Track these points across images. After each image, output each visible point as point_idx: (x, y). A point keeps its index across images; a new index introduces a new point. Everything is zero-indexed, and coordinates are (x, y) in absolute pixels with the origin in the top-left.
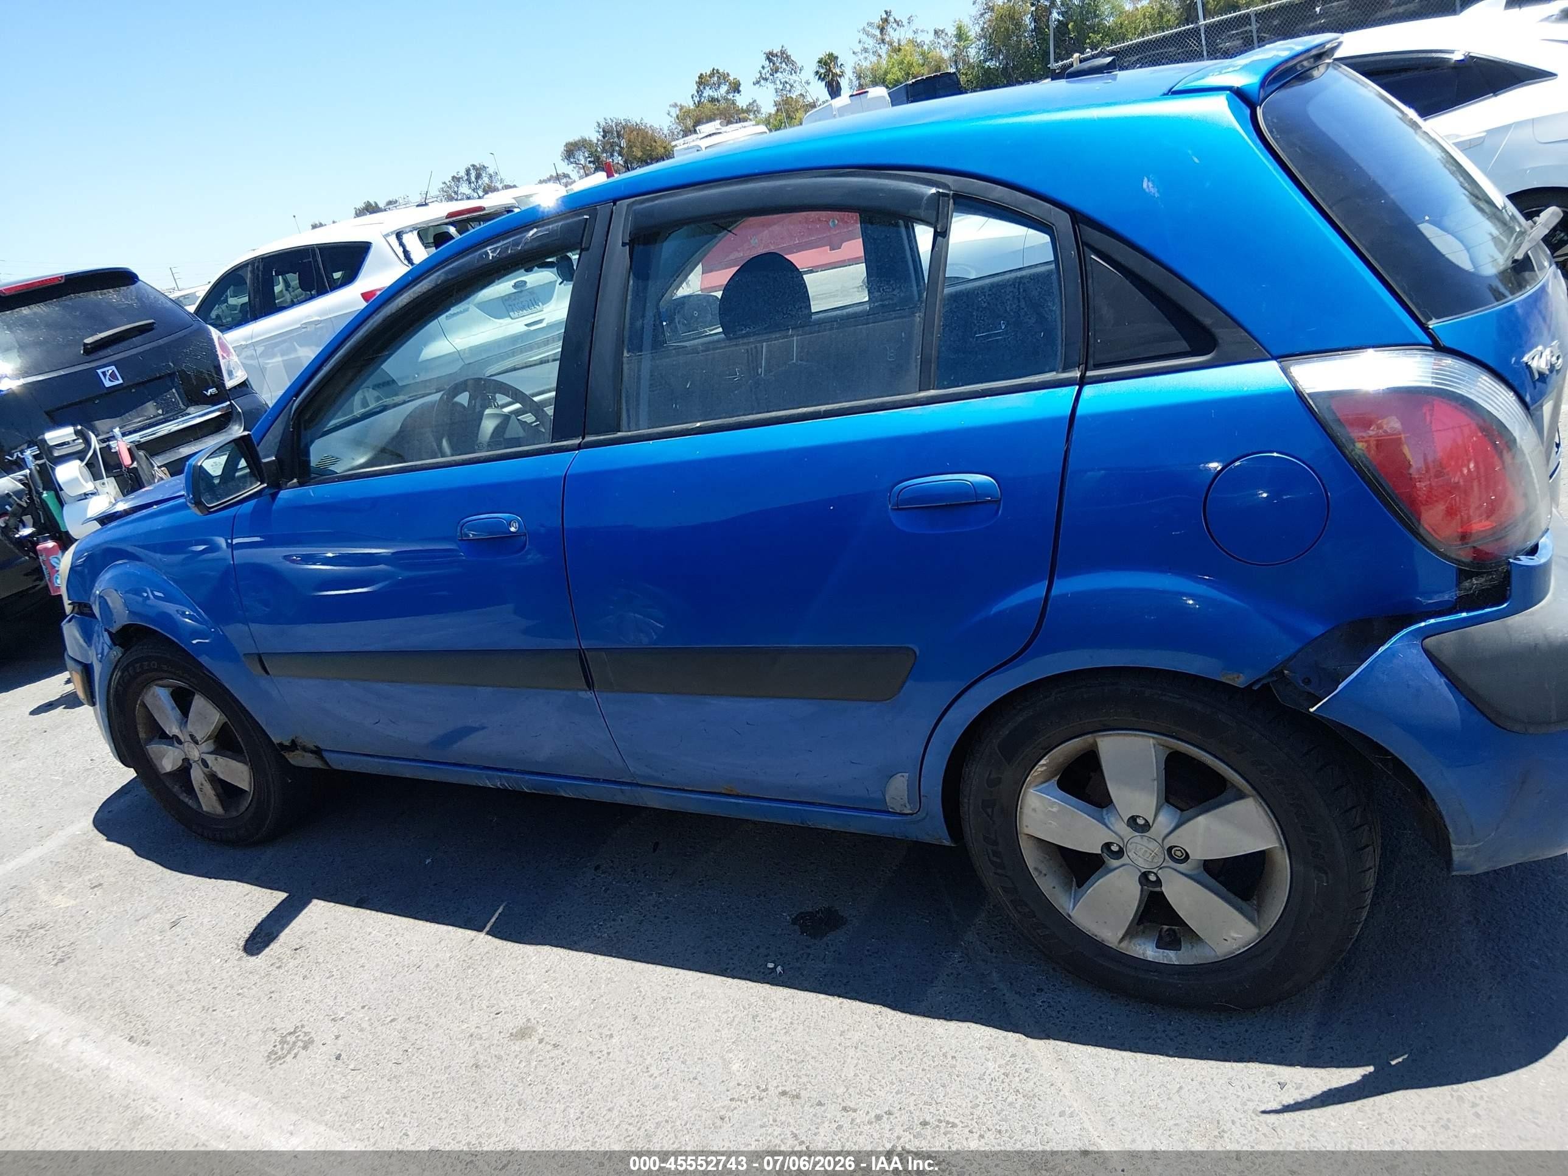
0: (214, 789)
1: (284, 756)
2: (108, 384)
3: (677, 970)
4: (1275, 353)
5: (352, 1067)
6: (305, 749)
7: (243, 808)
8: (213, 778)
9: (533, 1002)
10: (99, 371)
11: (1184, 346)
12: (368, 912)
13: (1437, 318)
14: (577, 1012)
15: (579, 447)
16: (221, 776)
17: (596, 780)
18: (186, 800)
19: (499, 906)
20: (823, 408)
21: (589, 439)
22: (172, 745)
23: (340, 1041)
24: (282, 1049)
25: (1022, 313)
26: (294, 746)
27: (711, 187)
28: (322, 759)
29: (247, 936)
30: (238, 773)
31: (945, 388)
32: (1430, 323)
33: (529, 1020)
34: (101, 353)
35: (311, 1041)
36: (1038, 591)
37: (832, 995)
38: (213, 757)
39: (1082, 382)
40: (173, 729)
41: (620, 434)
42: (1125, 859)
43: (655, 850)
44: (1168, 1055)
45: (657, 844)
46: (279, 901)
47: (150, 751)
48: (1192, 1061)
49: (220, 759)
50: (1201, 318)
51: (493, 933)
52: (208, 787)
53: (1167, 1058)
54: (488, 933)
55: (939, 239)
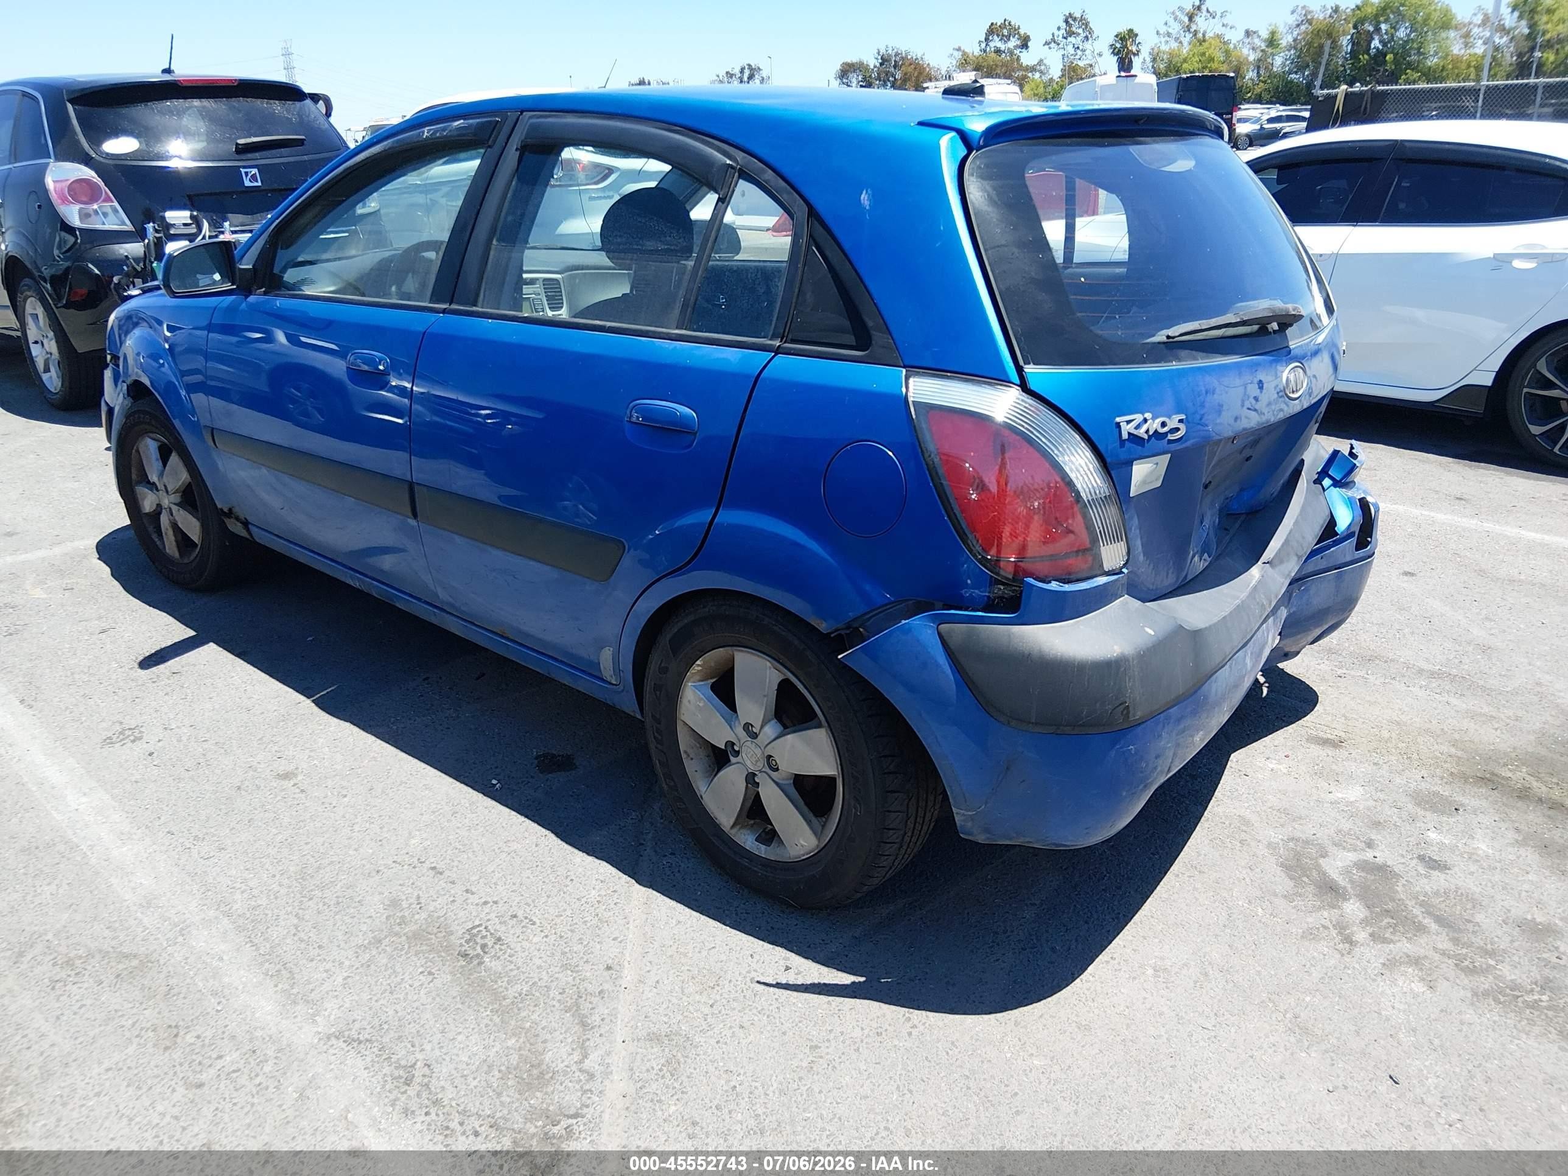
0: (175, 536)
1: (224, 522)
2: (247, 183)
3: (426, 766)
4: (907, 363)
5: (155, 763)
6: (237, 519)
7: (192, 558)
8: (175, 526)
9: (309, 757)
10: (243, 171)
11: (851, 339)
12: (242, 662)
13: (1034, 364)
14: (334, 773)
15: (444, 311)
16: (180, 526)
17: (419, 599)
18: (156, 540)
19: (333, 685)
20: (608, 324)
21: (454, 307)
22: (151, 490)
23: (160, 744)
24: (118, 737)
25: (757, 282)
26: (230, 514)
27: (586, 117)
28: (248, 530)
29: (148, 654)
30: (192, 527)
31: (694, 331)
32: (1026, 366)
33: (297, 768)
34: (250, 156)
35: (140, 738)
36: (705, 515)
37: (521, 814)
38: (177, 507)
39: (778, 351)
40: (154, 478)
41: (474, 309)
42: (739, 759)
43: (478, 679)
44: (724, 924)
45: (483, 675)
46: (186, 636)
47: (138, 491)
48: (738, 932)
49: (182, 511)
50: (866, 319)
51: (317, 703)
52: (170, 532)
53: (722, 925)
54: (313, 701)
55: (720, 203)
